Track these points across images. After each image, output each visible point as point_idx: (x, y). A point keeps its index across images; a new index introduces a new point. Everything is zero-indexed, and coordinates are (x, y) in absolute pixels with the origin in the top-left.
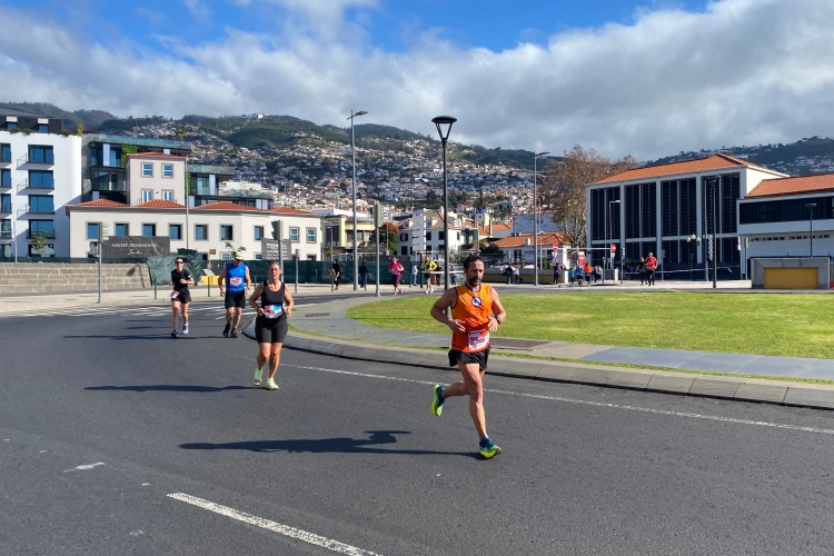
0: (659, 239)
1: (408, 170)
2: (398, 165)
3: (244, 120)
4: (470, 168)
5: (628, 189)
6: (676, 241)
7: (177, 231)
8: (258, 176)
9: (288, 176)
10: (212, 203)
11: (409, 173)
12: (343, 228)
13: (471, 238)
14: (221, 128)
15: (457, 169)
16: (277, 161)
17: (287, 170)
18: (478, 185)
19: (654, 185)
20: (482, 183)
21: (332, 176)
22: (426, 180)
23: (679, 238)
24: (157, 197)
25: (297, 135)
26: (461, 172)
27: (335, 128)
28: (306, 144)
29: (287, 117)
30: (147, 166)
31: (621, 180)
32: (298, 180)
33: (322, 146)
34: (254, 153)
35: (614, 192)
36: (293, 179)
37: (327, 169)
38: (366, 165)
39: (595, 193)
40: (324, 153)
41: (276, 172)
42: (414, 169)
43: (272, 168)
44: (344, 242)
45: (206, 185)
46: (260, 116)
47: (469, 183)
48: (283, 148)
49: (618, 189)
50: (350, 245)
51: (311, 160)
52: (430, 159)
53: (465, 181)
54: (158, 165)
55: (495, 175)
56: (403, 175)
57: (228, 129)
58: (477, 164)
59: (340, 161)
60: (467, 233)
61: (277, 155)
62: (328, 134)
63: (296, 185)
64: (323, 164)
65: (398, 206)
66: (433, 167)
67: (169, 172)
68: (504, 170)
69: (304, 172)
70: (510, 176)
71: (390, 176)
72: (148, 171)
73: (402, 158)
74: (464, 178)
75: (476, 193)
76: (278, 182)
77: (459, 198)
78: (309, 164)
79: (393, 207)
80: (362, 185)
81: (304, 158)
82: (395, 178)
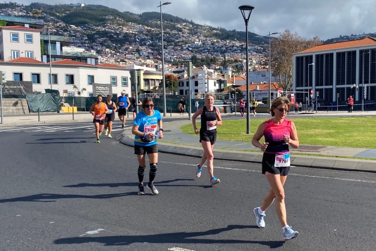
0: (334, 87)
1: (179, 42)
2: (173, 39)
3: (72, 7)
4: (218, 42)
5: (317, 56)
6: (344, 88)
7: (37, 78)
8: (82, 43)
9: (102, 44)
10: (58, 60)
11: (180, 44)
12: (142, 77)
13: (222, 85)
14: (56, 11)
15: (209, 42)
16: (94, 34)
17: (101, 40)
18: (223, 53)
19: (332, 54)
20: (225, 52)
21: (130, 44)
22: (190, 49)
23: (346, 86)
24: (22, 55)
25: (107, 17)
26: (212, 44)
27: (131, 14)
28: (113, 24)
29: (100, 6)
30: (14, 35)
31: (314, 51)
32: (108, 47)
33: (124, 25)
34: (79, 29)
35: (309, 59)
36: (105, 45)
37: (127, 40)
38: (152, 38)
39: (298, 59)
40: (125, 30)
41: (94, 41)
42: (183, 41)
43: (91, 38)
44: (143, 86)
45: (54, 48)
46: (83, 5)
47: (217, 51)
48: (98, 26)
49: (311, 57)
50: (146, 88)
51: (116, 34)
52: (193, 36)
53: (215, 50)
54: (22, 35)
55: (233, 46)
56: (176, 45)
57: (61, 13)
58: (222, 39)
59: (135, 35)
60: (220, 82)
61: (95, 30)
62: (128, 18)
63: (107, 50)
64: (124, 37)
65: (173, 65)
66: (195, 41)
67: (29, 39)
68: (238, 44)
69: (112, 41)
70: (242, 48)
71: (168, 45)
72: (15, 38)
73: (175, 34)
74: (214, 48)
75: (222, 58)
76: (96, 47)
77: (211, 60)
78: (115, 36)
79: (170, 65)
80: (150, 51)
81: (112, 33)
82: (171, 47)
